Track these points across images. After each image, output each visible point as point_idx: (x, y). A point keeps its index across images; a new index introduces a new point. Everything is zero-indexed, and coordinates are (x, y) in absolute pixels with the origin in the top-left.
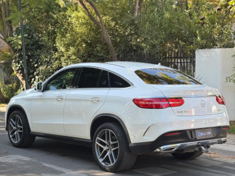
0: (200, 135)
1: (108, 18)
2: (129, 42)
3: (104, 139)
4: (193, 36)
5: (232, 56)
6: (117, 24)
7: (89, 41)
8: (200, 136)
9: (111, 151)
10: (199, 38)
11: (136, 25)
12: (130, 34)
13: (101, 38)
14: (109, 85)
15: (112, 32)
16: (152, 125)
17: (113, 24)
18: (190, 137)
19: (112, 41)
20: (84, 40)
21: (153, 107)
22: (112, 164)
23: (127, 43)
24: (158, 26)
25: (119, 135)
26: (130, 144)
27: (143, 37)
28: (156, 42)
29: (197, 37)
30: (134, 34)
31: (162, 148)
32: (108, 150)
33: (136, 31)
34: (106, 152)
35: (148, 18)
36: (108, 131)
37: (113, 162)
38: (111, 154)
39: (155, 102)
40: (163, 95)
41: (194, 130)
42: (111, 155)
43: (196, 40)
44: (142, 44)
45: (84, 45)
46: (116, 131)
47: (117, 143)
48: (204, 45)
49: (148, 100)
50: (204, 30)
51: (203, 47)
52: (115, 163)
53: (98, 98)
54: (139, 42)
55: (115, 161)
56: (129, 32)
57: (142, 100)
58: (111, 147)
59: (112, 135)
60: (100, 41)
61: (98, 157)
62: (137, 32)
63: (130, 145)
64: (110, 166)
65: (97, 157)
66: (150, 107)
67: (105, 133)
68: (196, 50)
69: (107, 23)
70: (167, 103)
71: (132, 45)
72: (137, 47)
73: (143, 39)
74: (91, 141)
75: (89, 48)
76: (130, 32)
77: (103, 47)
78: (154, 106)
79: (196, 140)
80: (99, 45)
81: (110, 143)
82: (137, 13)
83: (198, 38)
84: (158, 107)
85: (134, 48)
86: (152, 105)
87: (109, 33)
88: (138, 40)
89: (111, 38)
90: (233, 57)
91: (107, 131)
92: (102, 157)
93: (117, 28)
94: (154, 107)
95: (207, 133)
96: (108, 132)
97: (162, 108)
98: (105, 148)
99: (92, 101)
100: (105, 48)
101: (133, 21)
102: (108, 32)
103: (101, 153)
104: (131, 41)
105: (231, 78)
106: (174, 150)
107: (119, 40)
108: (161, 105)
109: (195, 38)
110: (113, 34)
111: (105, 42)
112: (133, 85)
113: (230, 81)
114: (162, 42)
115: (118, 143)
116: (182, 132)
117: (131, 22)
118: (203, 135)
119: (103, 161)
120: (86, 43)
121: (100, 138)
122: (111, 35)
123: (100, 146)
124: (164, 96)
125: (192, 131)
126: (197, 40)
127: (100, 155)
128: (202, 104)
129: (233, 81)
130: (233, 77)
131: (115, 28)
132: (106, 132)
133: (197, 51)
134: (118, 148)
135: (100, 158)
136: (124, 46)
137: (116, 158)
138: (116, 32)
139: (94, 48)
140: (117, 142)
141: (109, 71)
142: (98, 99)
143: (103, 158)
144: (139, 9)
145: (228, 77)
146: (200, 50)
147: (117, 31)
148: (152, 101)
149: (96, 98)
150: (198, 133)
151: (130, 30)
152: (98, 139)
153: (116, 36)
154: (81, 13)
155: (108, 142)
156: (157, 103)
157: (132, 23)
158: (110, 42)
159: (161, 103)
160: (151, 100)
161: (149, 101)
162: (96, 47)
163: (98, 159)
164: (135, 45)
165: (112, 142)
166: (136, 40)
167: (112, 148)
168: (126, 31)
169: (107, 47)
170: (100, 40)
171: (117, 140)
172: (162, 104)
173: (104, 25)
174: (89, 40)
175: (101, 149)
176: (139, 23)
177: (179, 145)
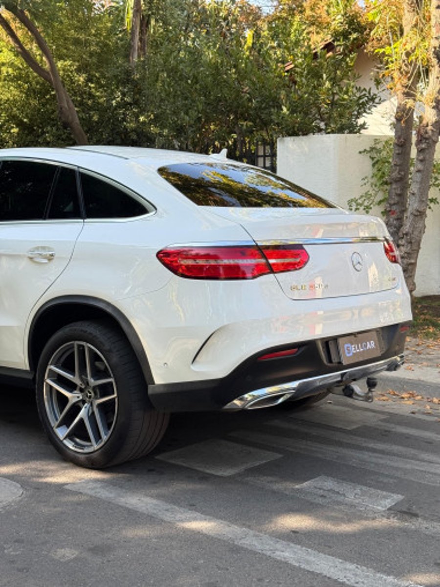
0: (349, 352)
1: (70, 66)
2: (121, 122)
3: (71, 371)
4: (271, 106)
5: (360, 152)
6: (89, 80)
7: (25, 120)
8: (351, 354)
9: (92, 405)
10: (285, 109)
11: (135, 84)
12: (123, 105)
13: (54, 111)
14: (83, 210)
15: (79, 99)
16: (218, 330)
17: (81, 78)
18: (325, 361)
19: (81, 119)
20: (13, 118)
21: (220, 274)
22: (96, 447)
23: (117, 125)
24: (189, 81)
25: (115, 359)
26: (150, 387)
27: (152, 112)
28: (187, 118)
29: (281, 107)
30: (130, 104)
31: (247, 396)
32: (84, 402)
33: (136, 97)
34: (76, 409)
35: (165, 63)
36: (83, 346)
37: (98, 437)
38: (93, 413)
39: (225, 258)
40: (250, 239)
41: (335, 339)
42: (92, 417)
43: (278, 114)
44: (150, 128)
45: (15, 130)
46: (107, 347)
47: (111, 384)
48: (297, 125)
49: (202, 252)
50: (296, 91)
51: (294, 132)
52: (106, 443)
53: (49, 249)
54: (144, 123)
55: (105, 438)
56: (118, 99)
57: (180, 253)
58: (93, 394)
59: (95, 358)
60: (53, 120)
61: (54, 423)
62: (138, 100)
63: (151, 390)
64: (91, 450)
65: (50, 424)
66: (212, 274)
67: (73, 353)
68: (278, 140)
69: (68, 76)
70: (263, 261)
71: (127, 130)
72: (138, 135)
73: (152, 116)
74: (30, 377)
75: (27, 135)
76: (122, 99)
77: (59, 133)
78: (221, 271)
79: (340, 366)
80: (49, 128)
81: (87, 384)
82: (136, 55)
83: (282, 110)
84: (235, 273)
85: (131, 138)
86: (216, 268)
87: (73, 101)
88: (142, 119)
89: (78, 112)
90: (361, 155)
91: (79, 346)
92: (66, 421)
93: (90, 88)
94: (223, 277)
95: (366, 346)
96: (82, 350)
97: (244, 278)
98: (73, 397)
99: (31, 259)
100: (64, 136)
101: (128, 73)
102: (71, 97)
103: (61, 411)
104: (124, 120)
105: (360, 201)
106: (281, 400)
107: (95, 118)
108: (243, 269)
109: (276, 110)
110: (81, 104)
111: (63, 119)
112: (156, 209)
113: (357, 209)
114: (199, 119)
115: (114, 384)
116: (303, 349)
117: (123, 76)
118: (358, 351)
119: (70, 436)
120: (20, 124)
121: (57, 367)
122: (77, 105)
123: (58, 392)
124: (254, 241)
125: (330, 343)
126: (282, 115)
127: (60, 418)
128: (355, 263)
129: (364, 209)
130: (363, 199)
131: (87, 89)
132: (76, 350)
133: (280, 140)
134: (114, 399)
135: (59, 426)
136: (108, 131)
137: (108, 426)
138: (89, 99)
139: (38, 136)
140: (112, 380)
141: (81, 170)
142: (51, 253)
143: (68, 427)
144: (142, 48)
145: (352, 200)
146: (289, 139)
147: (91, 96)
148: (215, 257)
149: (44, 248)
150: (346, 346)
151: (122, 94)
152: (50, 370)
153: (89, 110)
154: (6, 54)
155: (82, 380)
156: (231, 262)
157: (125, 79)
158: (78, 121)
159: (241, 262)
160: (212, 253)
161: (207, 257)
162: (43, 133)
163: (52, 428)
164: (134, 130)
165: (96, 379)
166: (137, 117)
167: (97, 398)
168: (113, 97)
169: (70, 134)
170: (52, 116)
171: (112, 375)
172: (246, 266)
173: (62, 82)
174: (27, 116)
175: (63, 400)
176: (143, 78)
177: (295, 384)
